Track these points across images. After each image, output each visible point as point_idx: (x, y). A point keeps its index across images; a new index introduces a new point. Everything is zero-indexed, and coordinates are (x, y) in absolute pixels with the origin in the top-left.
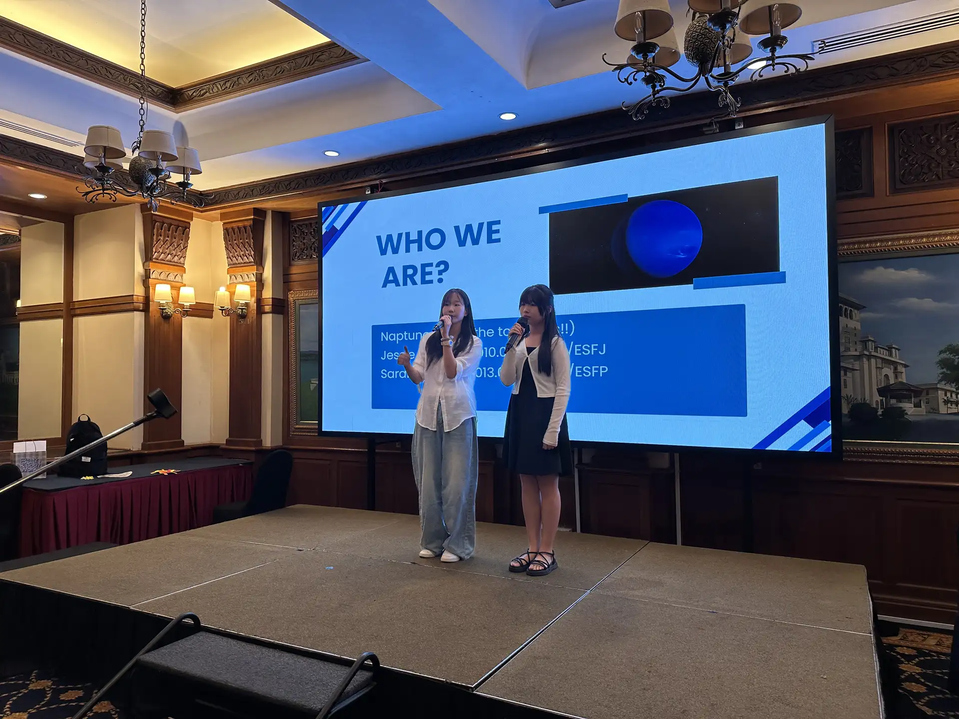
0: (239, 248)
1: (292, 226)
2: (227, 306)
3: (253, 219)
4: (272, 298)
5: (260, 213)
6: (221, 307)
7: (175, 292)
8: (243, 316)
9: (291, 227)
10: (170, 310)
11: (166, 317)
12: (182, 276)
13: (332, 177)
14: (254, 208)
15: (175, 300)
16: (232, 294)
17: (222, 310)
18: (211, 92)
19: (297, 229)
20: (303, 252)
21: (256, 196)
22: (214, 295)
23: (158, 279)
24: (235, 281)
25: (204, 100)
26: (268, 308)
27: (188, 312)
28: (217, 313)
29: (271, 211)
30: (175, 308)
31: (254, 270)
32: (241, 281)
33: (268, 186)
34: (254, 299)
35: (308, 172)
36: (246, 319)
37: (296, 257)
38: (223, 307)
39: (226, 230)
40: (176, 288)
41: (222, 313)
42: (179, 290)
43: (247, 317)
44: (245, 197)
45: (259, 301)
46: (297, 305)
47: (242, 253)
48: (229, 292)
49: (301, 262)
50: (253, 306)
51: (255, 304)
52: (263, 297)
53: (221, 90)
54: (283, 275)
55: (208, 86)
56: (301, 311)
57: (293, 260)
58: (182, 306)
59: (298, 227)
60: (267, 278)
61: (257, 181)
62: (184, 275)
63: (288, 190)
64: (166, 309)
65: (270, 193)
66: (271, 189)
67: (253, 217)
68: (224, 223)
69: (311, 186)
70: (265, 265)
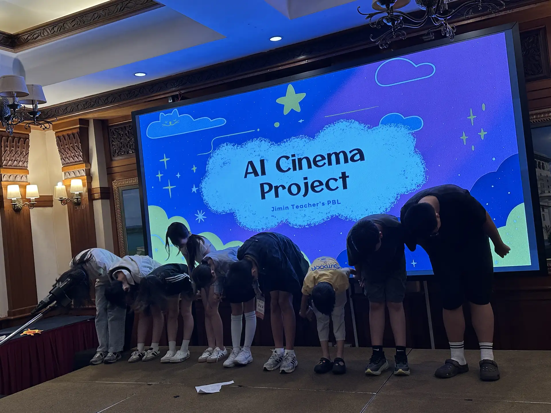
0: (70, 150)
1: (111, 130)
2: (65, 197)
3: (80, 128)
4: (100, 187)
5: (84, 122)
6: (60, 198)
7: (23, 190)
8: (78, 204)
9: (109, 130)
10: (19, 205)
11: (17, 210)
12: (26, 177)
13: (141, 92)
14: (79, 119)
15: (24, 196)
16: (68, 186)
17: (61, 200)
18: (43, 35)
19: (115, 132)
20: (121, 149)
21: (81, 110)
22: (53, 189)
23: (8, 181)
24: (69, 177)
25: (36, 42)
26: (97, 196)
27: (34, 205)
28: (57, 203)
29: (92, 120)
30: (23, 202)
31: (84, 167)
32: (74, 176)
33: (90, 101)
34: (85, 189)
35: (121, 89)
36: (80, 206)
37: (116, 154)
38: (62, 198)
39: (58, 138)
40: (23, 187)
41: (61, 203)
42: (26, 188)
43: (81, 204)
44: (72, 111)
45: (90, 190)
46: (120, 191)
47: (72, 155)
48: (65, 185)
49: (120, 158)
50: (86, 195)
51: (87, 193)
52: (92, 187)
53: (50, 33)
54: (107, 168)
55: (39, 31)
56: (124, 195)
58: (29, 200)
59: (115, 130)
60: (94, 172)
61: (81, 98)
62: (28, 175)
63: (106, 104)
64: (17, 204)
65: (92, 107)
66: (92, 103)
67: (79, 126)
68: (56, 132)
69: (124, 100)
70: (91, 163)
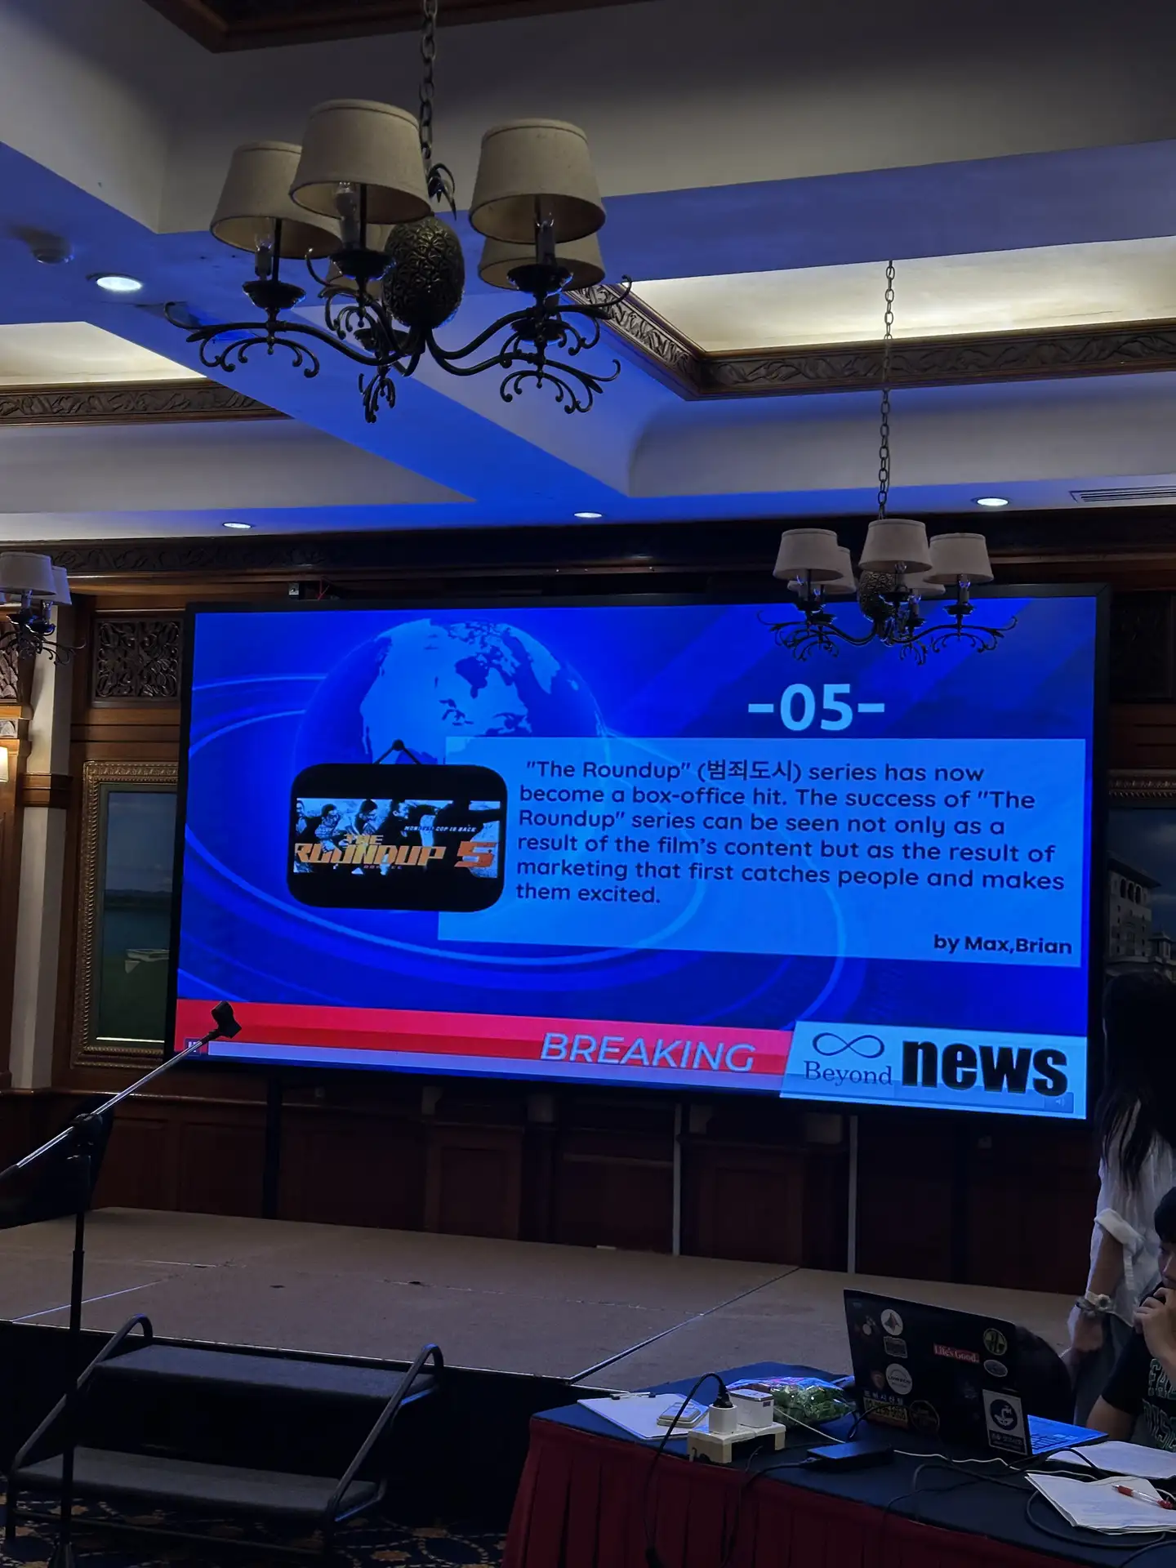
1: (100, 625)
4: (53, 776)
9: (97, 626)
19: (111, 633)
20: (121, 680)
31: (15, 715)
34: (11, 775)
37: (106, 692)
45: (21, 778)
46: (103, 792)
49: (115, 703)
50: (9, 791)
51: (14, 786)
52: (29, 771)
54: (72, 725)
55: (20, 398)
56: (112, 805)
57: (97, 695)
59: (112, 627)
60: (39, 731)
70: (36, 706)
